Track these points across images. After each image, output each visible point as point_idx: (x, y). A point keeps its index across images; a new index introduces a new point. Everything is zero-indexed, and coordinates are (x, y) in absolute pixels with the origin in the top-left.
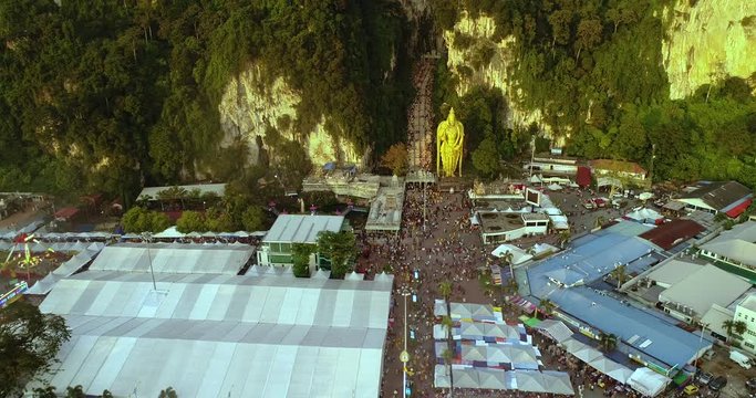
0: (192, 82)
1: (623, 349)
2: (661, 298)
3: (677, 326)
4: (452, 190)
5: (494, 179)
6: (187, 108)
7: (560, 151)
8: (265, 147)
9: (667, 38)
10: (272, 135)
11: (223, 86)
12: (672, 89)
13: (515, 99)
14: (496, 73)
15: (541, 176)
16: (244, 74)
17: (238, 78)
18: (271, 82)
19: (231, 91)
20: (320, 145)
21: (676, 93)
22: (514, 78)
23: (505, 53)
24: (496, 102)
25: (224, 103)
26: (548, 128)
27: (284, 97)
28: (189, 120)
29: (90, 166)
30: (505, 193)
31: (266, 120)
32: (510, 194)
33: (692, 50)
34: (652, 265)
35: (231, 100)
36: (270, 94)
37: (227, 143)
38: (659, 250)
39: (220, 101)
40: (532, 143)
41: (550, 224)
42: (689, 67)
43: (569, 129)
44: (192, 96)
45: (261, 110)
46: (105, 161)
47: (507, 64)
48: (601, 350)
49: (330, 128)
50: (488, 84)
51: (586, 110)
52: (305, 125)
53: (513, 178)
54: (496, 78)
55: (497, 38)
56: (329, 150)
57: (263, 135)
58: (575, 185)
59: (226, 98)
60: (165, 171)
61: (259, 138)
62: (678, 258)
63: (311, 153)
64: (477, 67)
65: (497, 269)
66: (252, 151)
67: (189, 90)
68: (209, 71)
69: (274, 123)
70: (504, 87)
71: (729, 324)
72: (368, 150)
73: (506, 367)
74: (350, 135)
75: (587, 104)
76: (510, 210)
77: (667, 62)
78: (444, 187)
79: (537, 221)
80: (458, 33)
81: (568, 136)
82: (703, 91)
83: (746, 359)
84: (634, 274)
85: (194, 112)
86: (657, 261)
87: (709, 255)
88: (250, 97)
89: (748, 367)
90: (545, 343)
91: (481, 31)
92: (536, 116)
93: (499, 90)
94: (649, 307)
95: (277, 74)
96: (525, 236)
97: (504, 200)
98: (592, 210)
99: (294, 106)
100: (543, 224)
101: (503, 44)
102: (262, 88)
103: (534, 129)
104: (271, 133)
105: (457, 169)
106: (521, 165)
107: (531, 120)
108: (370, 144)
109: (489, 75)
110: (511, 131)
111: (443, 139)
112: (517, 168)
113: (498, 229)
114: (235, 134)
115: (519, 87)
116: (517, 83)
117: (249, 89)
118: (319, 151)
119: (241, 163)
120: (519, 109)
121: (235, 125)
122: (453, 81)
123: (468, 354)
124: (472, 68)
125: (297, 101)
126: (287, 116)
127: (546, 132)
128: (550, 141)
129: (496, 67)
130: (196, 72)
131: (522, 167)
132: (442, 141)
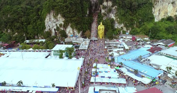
0: (38, 15)
1: (140, 74)
2: (151, 63)
3: (155, 69)
4: (101, 42)
6: (37, 21)
7: (128, 34)
8: (56, 31)
9: (154, 7)
11: (46, 16)
12: (155, 19)
13: (117, 21)
14: (112, 15)
15: (123, 38)
16: (51, 13)
17: (49, 14)
18: (57, 15)
20: (69, 30)
21: (156, 20)
22: (117, 16)
23: (114, 10)
24: (112, 21)
25: (46, 20)
27: (61, 19)
28: (37, 24)
29: (13, 35)
31: (56, 25)
33: (160, 10)
34: (149, 56)
35: (48, 20)
36: (57, 18)
37: (47, 30)
38: (151, 53)
39: (45, 20)
40: (121, 32)
42: (159, 14)
43: (130, 28)
44: (38, 18)
45: (55, 22)
46: (16, 34)
47: (115, 12)
48: (134, 74)
49: (71, 27)
50: (111, 17)
51: (134, 24)
52: (65, 26)
53: (116, 39)
54: (113, 16)
55: (113, 6)
56: (71, 32)
57: (56, 28)
58: (131, 40)
60: (31, 36)
61: (55, 29)
62: (156, 55)
63: (67, 33)
65: (110, 57)
66: (53, 32)
67: (38, 17)
68: (42, 12)
69: (58, 25)
71: (167, 68)
72: (81, 32)
73: (110, 78)
74: (76, 28)
75: (135, 22)
77: (154, 13)
78: (99, 41)
79: (121, 47)
80: (103, 5)
81: (130, 30)
82: (163, 19)
83: (172, 76)
84: (144, 58)
85: (39, 22)
87: (163, 54)
88: (53, 19)
89: (172, 78)
91: (109, 4)
92: (122, 25)
93: (113, 19)
94: (148, 65)
95: (59, 13)
101: (114, 8)
102: (55, 17)
103: (122, 27)
104: (57, 28)
105: (103, 37)
107: (121, 26)
108: (82, 31)
109: (111, 15)
110: (116, 29)
113: (111, 49)
114: (49, 28)
115: (118, 18)
116: (118, 17)
117: (52, 17)
118: (69, 32)
119: (50, 35)
120: (118, 23)
121: (49, 26)
122: (102, 17)
123: (100, 75)
124: (107, 13)
125: (64, 20)
126: (61, 24)
127: (125, 29)
128: (126, 31)
129: (112, 13)
130: (39, 13)
131: (119, 37)
132: (99, 30)
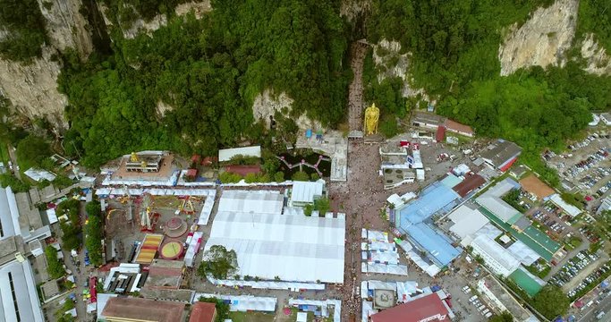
1: (429, 256)
2: (451, 229)
3: (452, 244)
10: (278, 115)
11: (255, 98)
12: (502, 71)
13: (410, 83)
14: (399, 69)
15: (418, 134)
17: (262, 93)
19: (258, 100)
20: (303, 120)
21: (503, 73)
22: (410, 72)
24: (397, 85)
26: (427, 96)
31: (276, 109)
34: (454, 208)
37: (256, 121)
38: (460, 197)
39: (252, 105)
40: (418, 104)
42: (513, 59)
45: (273, 106)
46: (199, 141)
47: (407, 65)
48: (421, 256)
50: (395, 75)
54: (400, 72)
59: (255, 103)
62: (466, 204)
65: (388, 210)
66: (267, 123)
68: (247, 91)
69: (279, 110)
70: (404, 77)
73: (386, 263)
75: (451, 83)
77: (502, 56)
78: (367, 141)
80: (380, 46)
81: (439, 99)
84: (445, 214)
85: (241, 113)
86: (457, 203)
90: (401, 251)
91: (393, 47)
92: (421, 90)
93: (401, 78)
94: (444, 234)
98: (439, 162)
99: (290, 104)
103: (419, 95)
105: (375, 130)
107: (418, 92)
109: (396, 71)
110: (406, 98)
111: (368, 118)
113: (391, 182)
118: (303, 123)
120: (411, 87)
121: (260, 113)
123: (374, 257)
126: (286, 108)
127: (426, 98)
128: (427, 102)
129: (399, 66)
130: (240, 92)
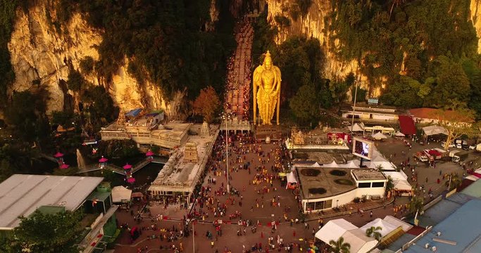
4: (268, 139)
5: (313, 128)
7: (376, 101)
8: (70, 92)
10: (75, 79)
13: (333, 49)
14: (313, 24)
15: (362, 125)
16: (37, 10)
18: (68, 19)
20: (124, 87)
22: (331, 29)
24: (314, 51)
25: (13, 41)
26: (364, 78)
27: (84, 37)
30: (326, 143)
31: (68, 62)
32: (333, 144)
35: (22, 39)
36: (67, 32)
37: (22, 86)
39: (8, 40)
40: (349, 93)
41: (390, 185)
43: (384, 79)
45: (61, 51)
47: (324, 14)
49: (133, 70)
50: (306, 34)
51: (400, 61)
52: (107, 67)
54: (314, 29)
56: (135, 95)
57: (66, 79)
58: (399, 134)
59: (16, 35)
61: (62, 83)
63: (118, 99)
64: (295, 18)
69: (76, 65)
70: (321, 37)
72: (179, 96)
74: (156, 79)
75: (402, 56)
76: (334, 165)
77: (475, 18)
79: (372, 182)
81: (383, 86)
88: (47, 37)
92: (353, 66)
93: (317, 41)
95: (74, 10)
96: (356, 200)
97: (326, 151)
99: (95, 46)
100: (380, 185)
102: (58, 26)
103: (351, 78)
104: (74, 75)
105: (275, 117)
106: (340, 114)
107: (348, 71)
108: (181, 89)
109: (307, 25)
110: (328, 81)
111: (259, 84)
112: (336, 116)
114: (31, 76)
115: (336, 37)
116: (335, 34)
117: (43, 27)
119: (43, 108)
120: (336, 59)
121: (32, 67)
122: (272, 31)
124: (290, 18)
125: (98, 40)
126: (89, 59)
127: (363, 82)
128: (366, 91)
129: (313, 17)
131: (341, 115)
132: (258, 87)
